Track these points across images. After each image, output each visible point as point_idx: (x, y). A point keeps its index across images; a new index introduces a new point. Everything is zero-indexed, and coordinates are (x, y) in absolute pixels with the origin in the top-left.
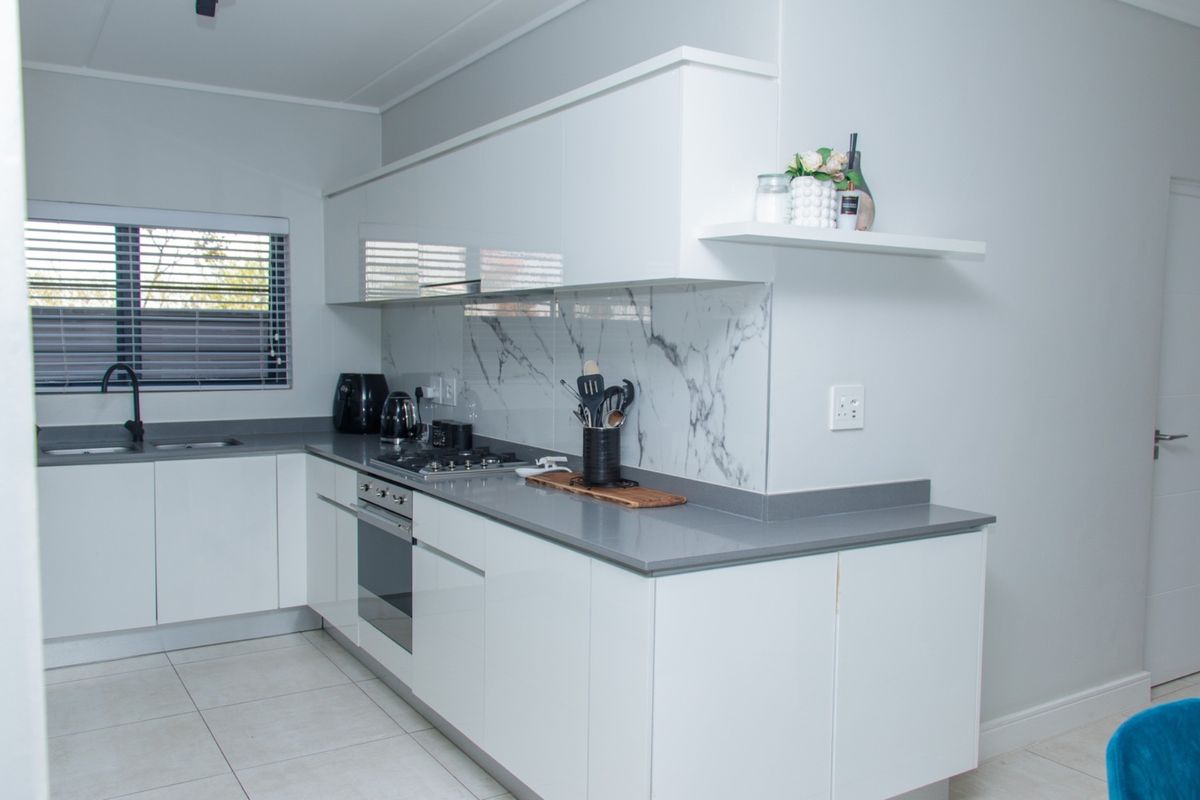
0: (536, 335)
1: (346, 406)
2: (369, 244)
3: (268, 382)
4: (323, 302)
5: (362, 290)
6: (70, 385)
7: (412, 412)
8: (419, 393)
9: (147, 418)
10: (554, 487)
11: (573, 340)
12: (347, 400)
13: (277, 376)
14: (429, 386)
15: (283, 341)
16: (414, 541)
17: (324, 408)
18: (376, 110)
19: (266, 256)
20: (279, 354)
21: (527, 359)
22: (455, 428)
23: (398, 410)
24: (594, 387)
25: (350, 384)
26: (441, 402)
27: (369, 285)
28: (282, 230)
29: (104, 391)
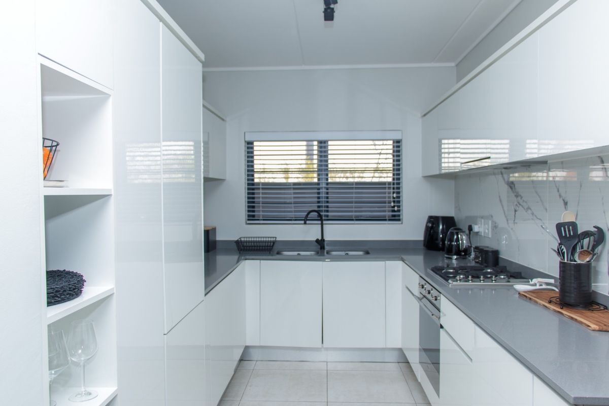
0: (537, 192)
1: (430, 235)
2: (443, 141)
3: (390, 220)
4: (421, 176)
5: (440, 168)
6: (296, 220)
7: (464, 240)
8: (470, 229)
9: (327, 238)
10: (536, 302)
11: (560, 196)
12: (430, 231)
13: (396, 217)
14: (476, 224)
15: (399, 197)
16: (442, 327)
17: (419, 235)
18: (453, 64)
19: (391, 151)
20: (396, 204)
21: (530, 209)
22: (486, 252)
23: (455, 237)
24: (569, 231)
25: (433, 221)
26: (483, 235)
27: (443, 165)
28: (398, 137)
29: (305, 223)
